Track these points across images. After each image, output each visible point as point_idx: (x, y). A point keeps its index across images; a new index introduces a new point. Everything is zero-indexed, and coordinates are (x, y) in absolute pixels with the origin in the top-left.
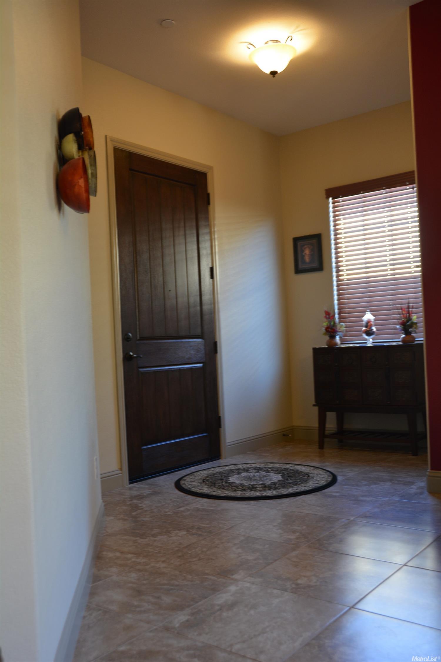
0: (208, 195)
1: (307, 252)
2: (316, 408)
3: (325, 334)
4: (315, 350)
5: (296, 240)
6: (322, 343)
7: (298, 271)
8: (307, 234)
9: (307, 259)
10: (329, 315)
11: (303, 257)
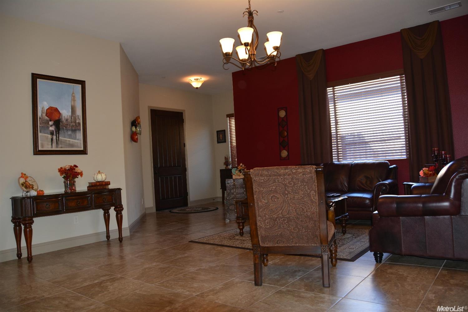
0: (183, 119)
1: (221, 136)
2: (221, 190)
3: (224, 165)
4: (221, 170)
5: (217, 132)
6: (224, 167)
7: (218, 142)
8: (221, 130)
9: (221, 139)
10: (226, 159)
11: (220, 137)
